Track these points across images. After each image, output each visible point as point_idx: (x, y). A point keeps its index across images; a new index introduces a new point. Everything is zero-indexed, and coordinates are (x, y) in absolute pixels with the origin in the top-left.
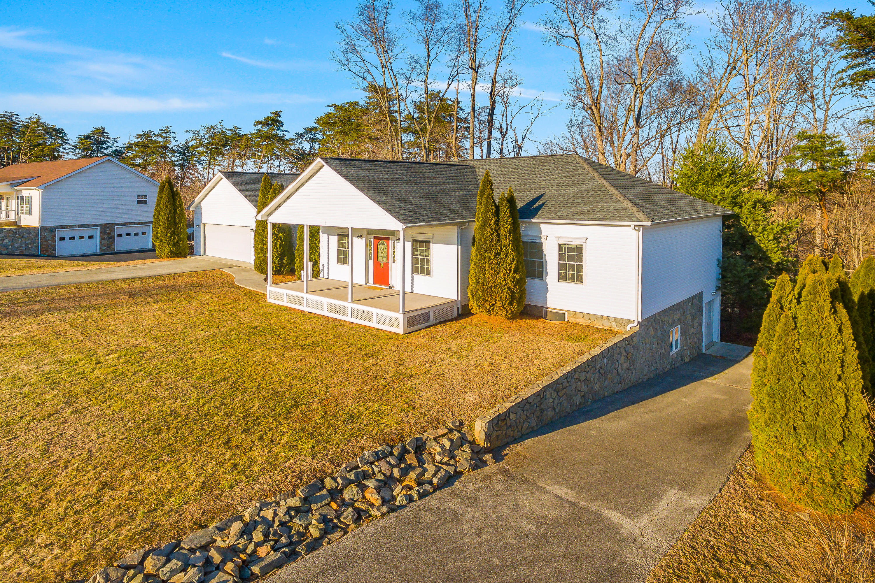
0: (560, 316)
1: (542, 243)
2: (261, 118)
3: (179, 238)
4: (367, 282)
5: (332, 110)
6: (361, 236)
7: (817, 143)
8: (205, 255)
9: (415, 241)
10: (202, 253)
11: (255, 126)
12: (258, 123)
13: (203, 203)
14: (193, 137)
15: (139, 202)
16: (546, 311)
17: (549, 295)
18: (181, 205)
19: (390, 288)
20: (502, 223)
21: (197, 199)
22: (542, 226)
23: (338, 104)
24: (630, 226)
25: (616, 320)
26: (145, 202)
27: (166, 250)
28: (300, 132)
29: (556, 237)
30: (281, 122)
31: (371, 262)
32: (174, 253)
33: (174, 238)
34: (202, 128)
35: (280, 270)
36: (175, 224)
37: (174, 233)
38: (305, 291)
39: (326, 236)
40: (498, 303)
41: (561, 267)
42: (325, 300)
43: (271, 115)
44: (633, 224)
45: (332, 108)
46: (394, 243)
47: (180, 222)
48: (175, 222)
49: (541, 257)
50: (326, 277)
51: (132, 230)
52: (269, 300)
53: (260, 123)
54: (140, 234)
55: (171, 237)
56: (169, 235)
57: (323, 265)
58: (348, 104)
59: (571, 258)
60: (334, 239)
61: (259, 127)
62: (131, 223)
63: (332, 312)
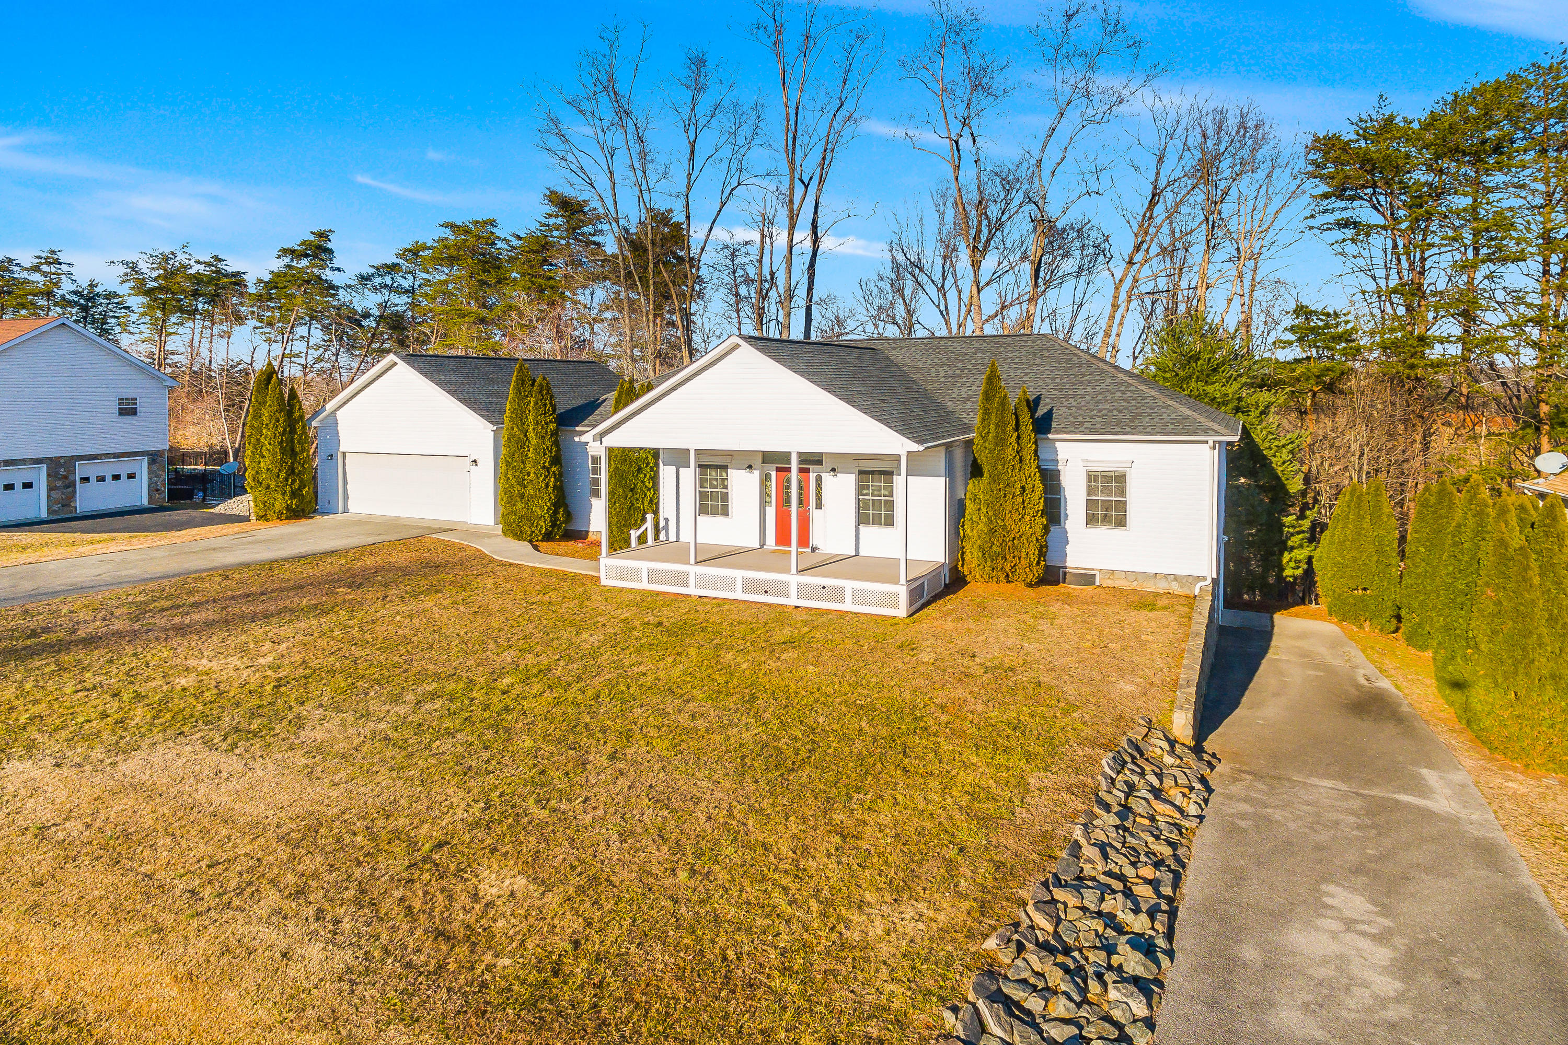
0: (1087, 579)
1: (1058, 471)
2: (293, 243)
3: (302, 481)
4: (762, 545)
5: (447, 234)
6: (750, 467)
7: (1316, 322)
8: (346, 511)
9: (861, 472)
10: (341, 509)
11: (279, 257)
12: (285, 251)
13: (339, 414)
14: (126, 275)
15: (123, 412)
16: (1065, 574)
17: (1069, 549)
18: (301, 417)
19: (814, 550)
20: (1024, 440)
21: (330, 406)
22: (1058, 444)
23: (459, 223)
24: (1207, 442)
25: (1176, 578)
26: (134, 412)
27: (277, 505)
28: (364, 273)
29: (1083, 461)
30: (330, 251)
31: (771, 512)
32: (293, 510)
33: (293, 482)
34: (145, 257)
35: (551, 532)
36: (294, 454)
37: (293, 472)
38: (692, 561)
39: (673, 469)
40: (1024, 562)
41: (1090, 504)
42: (739, 575)
43: (312, 238)
44: (1211, 439)
45: (448, 230)
46: (819, 479)
47: (303, 450)
48: (293, 450)
49: (1059, 493)
50: (673, 537)
51: (108, 468)
52: (604, 582)
53: (292, 252)
54: (109, 478)
55: (287, 480)
56: (283, 475)
57: (667, 520)
58: (476, 223)
59: (1107, 490)
60: (689, 475)
61: (287, 260)
62: (107, 456)
63: (756, 592)
